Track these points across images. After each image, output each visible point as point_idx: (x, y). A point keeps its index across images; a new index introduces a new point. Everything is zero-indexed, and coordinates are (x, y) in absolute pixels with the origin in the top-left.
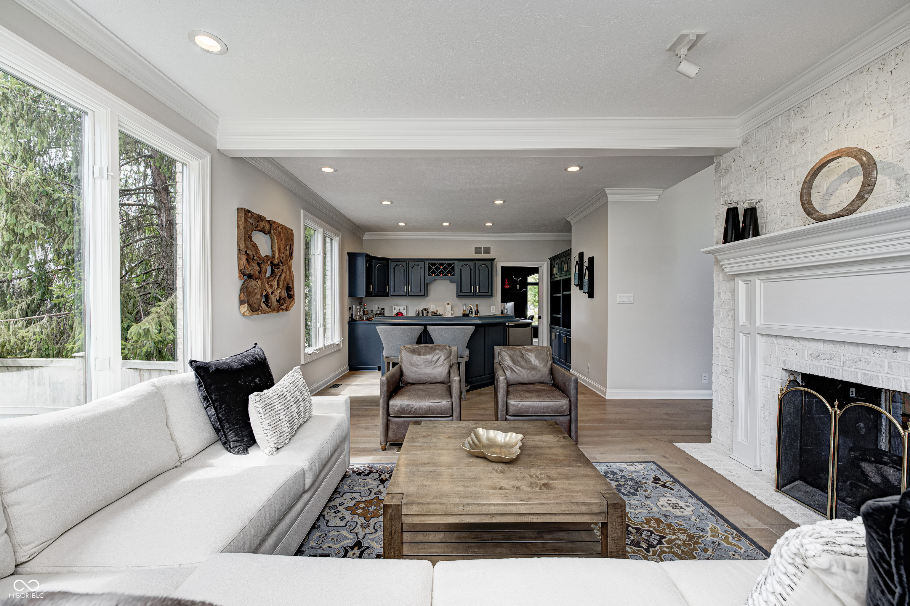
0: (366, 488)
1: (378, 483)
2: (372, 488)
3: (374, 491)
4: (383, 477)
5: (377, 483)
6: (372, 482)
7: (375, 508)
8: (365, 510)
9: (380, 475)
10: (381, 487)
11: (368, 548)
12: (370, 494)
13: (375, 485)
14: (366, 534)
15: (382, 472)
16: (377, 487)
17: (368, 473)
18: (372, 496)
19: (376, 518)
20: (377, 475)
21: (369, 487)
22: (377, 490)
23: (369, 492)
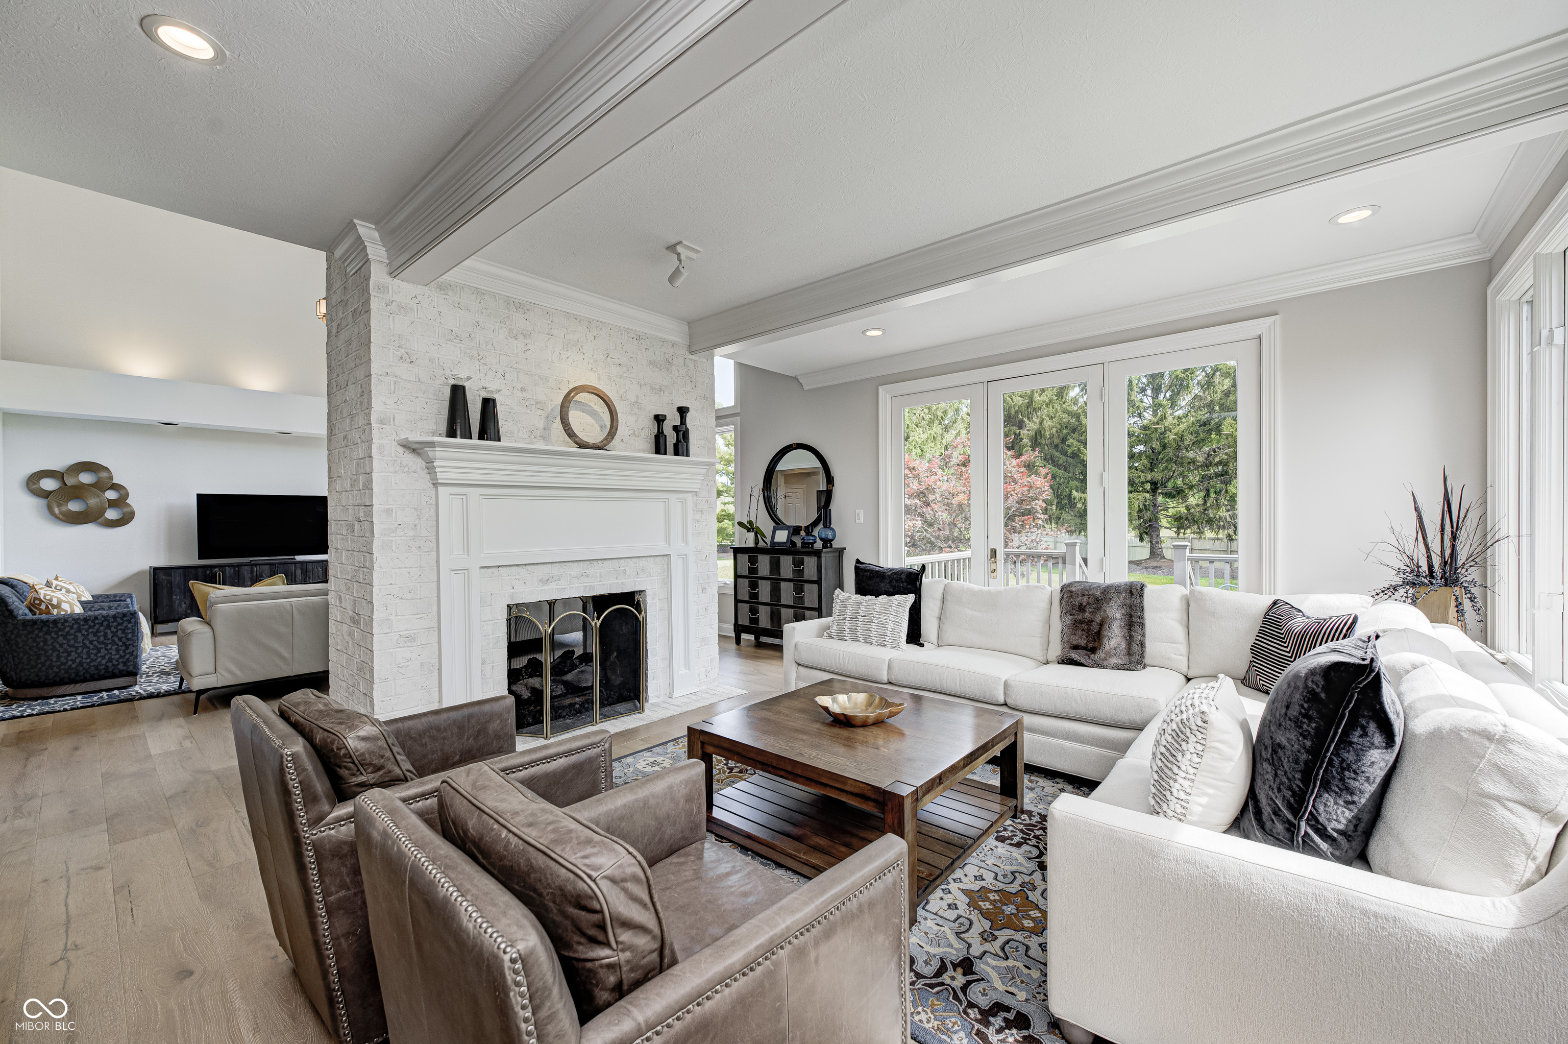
0: (1011, 963)
1: (980, 967)
2: (997, 955)
3: (998, 944)
4: (960, 980)
5: (982, 966)
6: (994, 976)
7: (1004, 908)
8: (1025, 911)
9: (964, 988)
10: (976, 951)
11: (1029, 859)
12: (1007, 942)
13: (987, 964)
14: (1030, 875)
15: (956, 997)
16: (985, 952)
17: (994, 1016)
18: (1003, 935)
19: (1007, 890)
20: (975, 993)
21: (1004, 964)
22: (987, 947)
23: (1007, 948)
